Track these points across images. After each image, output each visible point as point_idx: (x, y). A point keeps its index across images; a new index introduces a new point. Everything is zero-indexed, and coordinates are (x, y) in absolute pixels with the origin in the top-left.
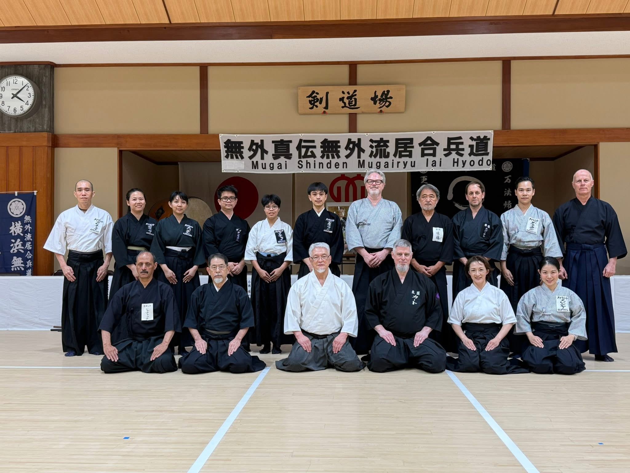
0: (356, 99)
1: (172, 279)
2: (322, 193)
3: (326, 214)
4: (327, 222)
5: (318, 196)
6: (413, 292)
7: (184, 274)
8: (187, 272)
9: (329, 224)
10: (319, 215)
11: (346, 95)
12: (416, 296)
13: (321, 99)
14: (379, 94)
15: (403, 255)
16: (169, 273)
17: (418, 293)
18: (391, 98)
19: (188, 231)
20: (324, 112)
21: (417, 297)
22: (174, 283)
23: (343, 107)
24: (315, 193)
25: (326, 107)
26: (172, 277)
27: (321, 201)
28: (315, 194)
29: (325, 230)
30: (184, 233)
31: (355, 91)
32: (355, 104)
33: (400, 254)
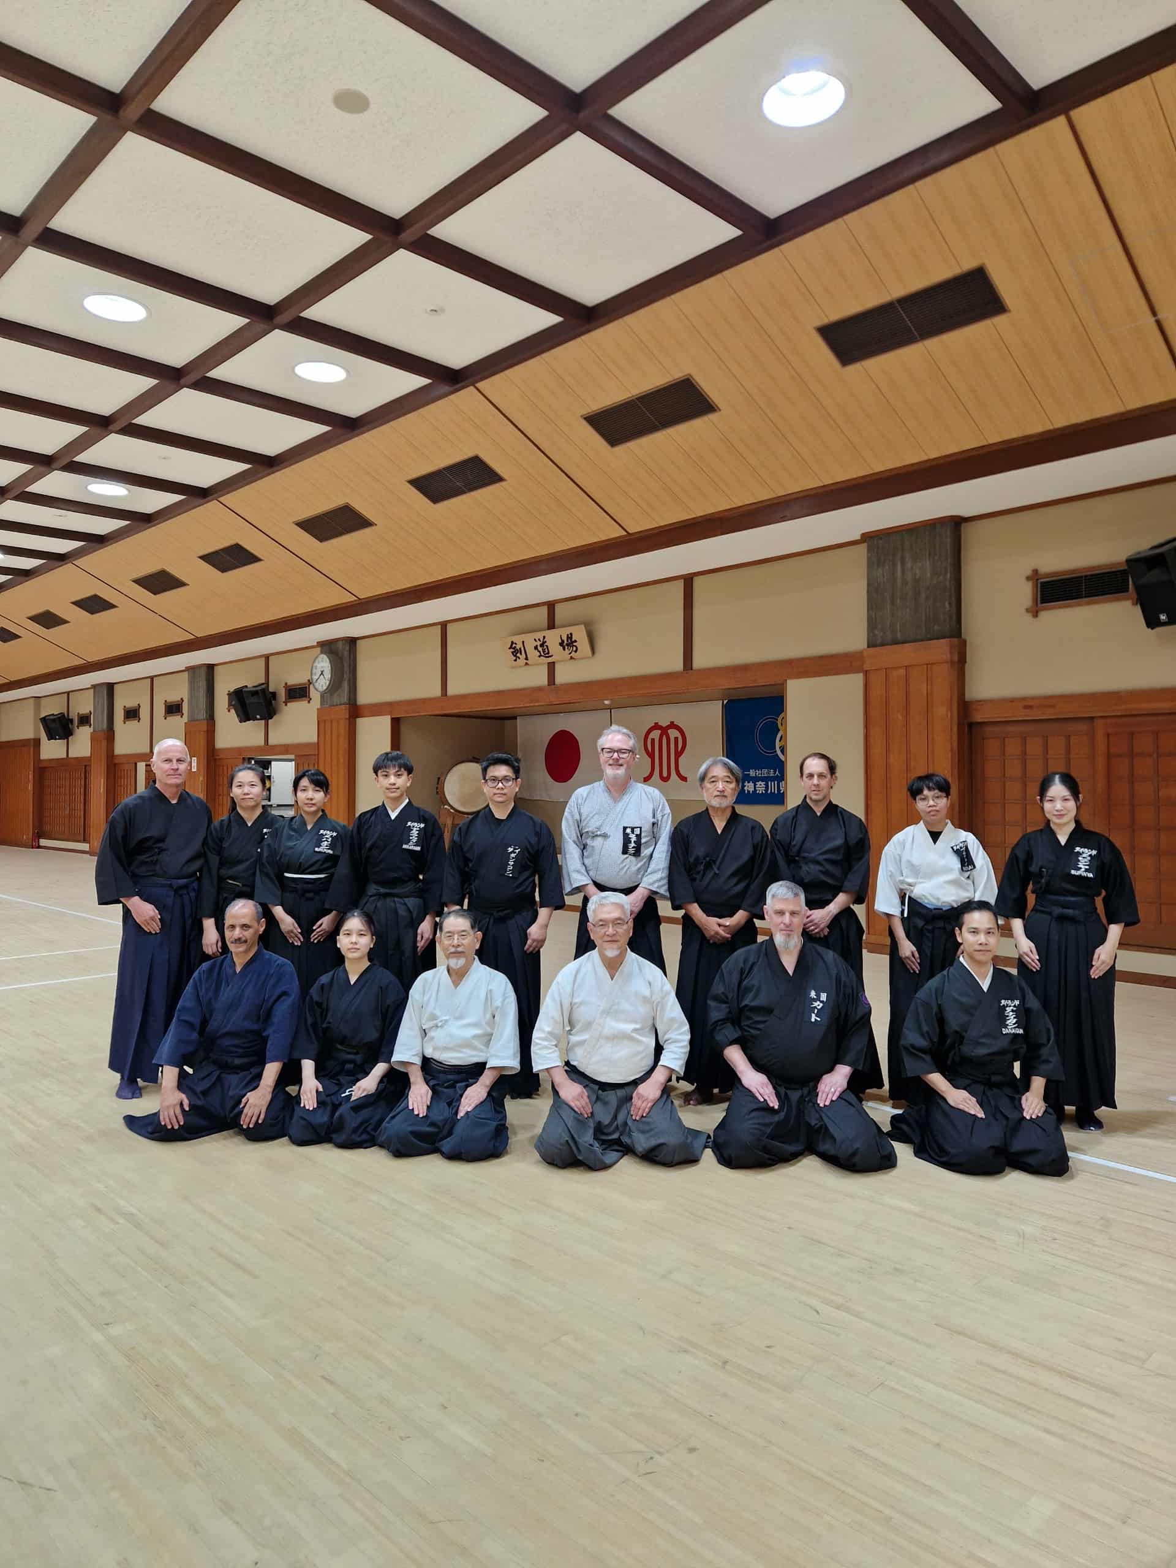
0: (547, 646)
1: (292, 934)
2: (399, 773)
3: (410, 813)
4: (410, 829)
5: (392, 779)
6: (813, 994)
7: (314, 928)
8: (319, 923)
9: (415, 833)
10: (393, 816)
11: (539, 643)
12: (818, 1003)
13: (520, 649)
14: (565, 639)
15: (787, 914)
16: (286, 922)
17: (824, 996)
18: (576, 641)
19: (326, 842)
20: (526, 664)
21: (821, 1005)
22: (296, 944)
23: (540, 656)
24: (385, 773)
25: (527, 659)
26: (292, 931)
27: (398, 788)
28: (386, 776)
29: (405, 846)
30: (316, 849)
31: (544, 637)
32: (548, 653)
33: (781, 913)
